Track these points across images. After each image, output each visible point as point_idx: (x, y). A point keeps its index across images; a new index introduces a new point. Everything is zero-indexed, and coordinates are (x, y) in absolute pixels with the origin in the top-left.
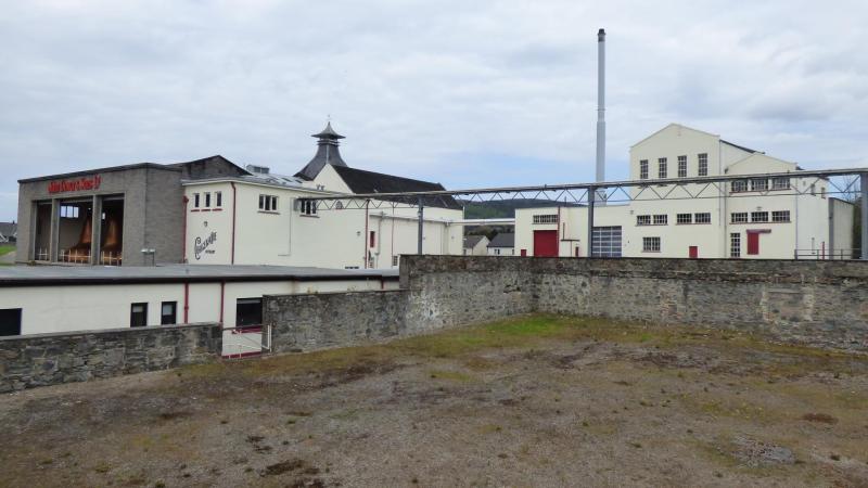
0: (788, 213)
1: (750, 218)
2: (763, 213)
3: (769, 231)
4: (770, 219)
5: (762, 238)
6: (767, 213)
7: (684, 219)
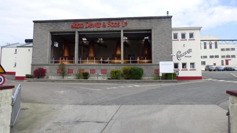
0: (235, 56)
1: (226, 57)
2: (229, 56)
3: (231, 60)
4: (231, 57)
5: (229, 61)
6: (230, 56)
7: (212, 57)
